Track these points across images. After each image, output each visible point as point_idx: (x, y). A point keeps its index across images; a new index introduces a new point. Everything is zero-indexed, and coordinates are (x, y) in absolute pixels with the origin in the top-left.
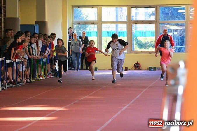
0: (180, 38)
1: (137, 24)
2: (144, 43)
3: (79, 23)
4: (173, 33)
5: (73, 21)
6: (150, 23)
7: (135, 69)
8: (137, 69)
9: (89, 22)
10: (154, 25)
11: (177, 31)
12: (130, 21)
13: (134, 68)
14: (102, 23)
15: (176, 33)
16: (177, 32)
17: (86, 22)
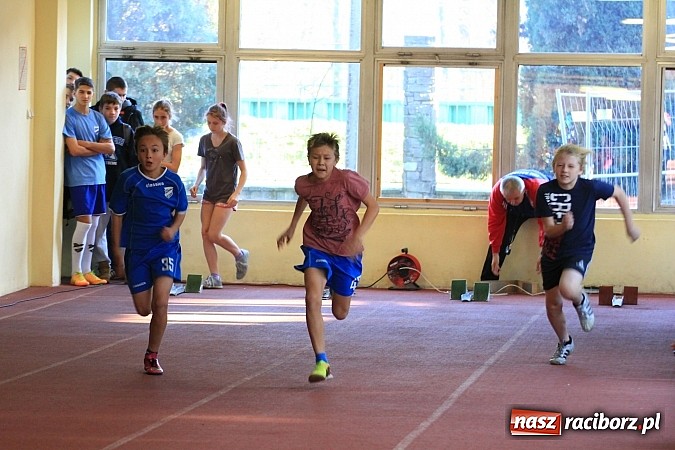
0: (624, 134)
1: (407, 63)
2: (468, 154)
3: (128, 53)
4: (594, 116)
5: (98, 45)
6: (472, 64)
7: (392, 285)
8: (403, 283)
9: (178, 51)
10: (492, 72)
11: (609, 107)
12: (375, 49)
13: (387, 282)
14: (243, 55)
15: (605, 115)
16: (609, 112)
17: (163, 50)
